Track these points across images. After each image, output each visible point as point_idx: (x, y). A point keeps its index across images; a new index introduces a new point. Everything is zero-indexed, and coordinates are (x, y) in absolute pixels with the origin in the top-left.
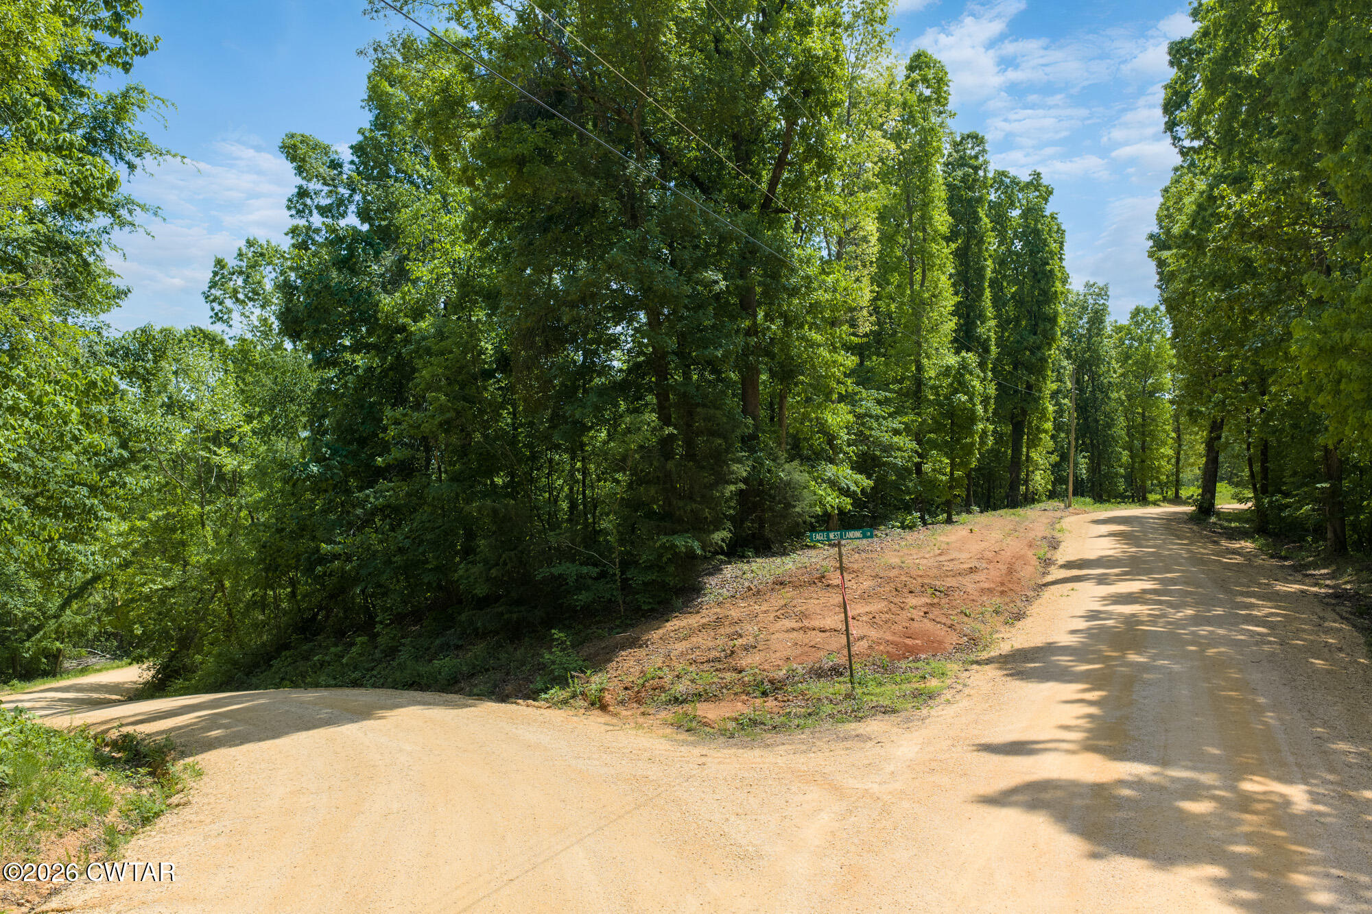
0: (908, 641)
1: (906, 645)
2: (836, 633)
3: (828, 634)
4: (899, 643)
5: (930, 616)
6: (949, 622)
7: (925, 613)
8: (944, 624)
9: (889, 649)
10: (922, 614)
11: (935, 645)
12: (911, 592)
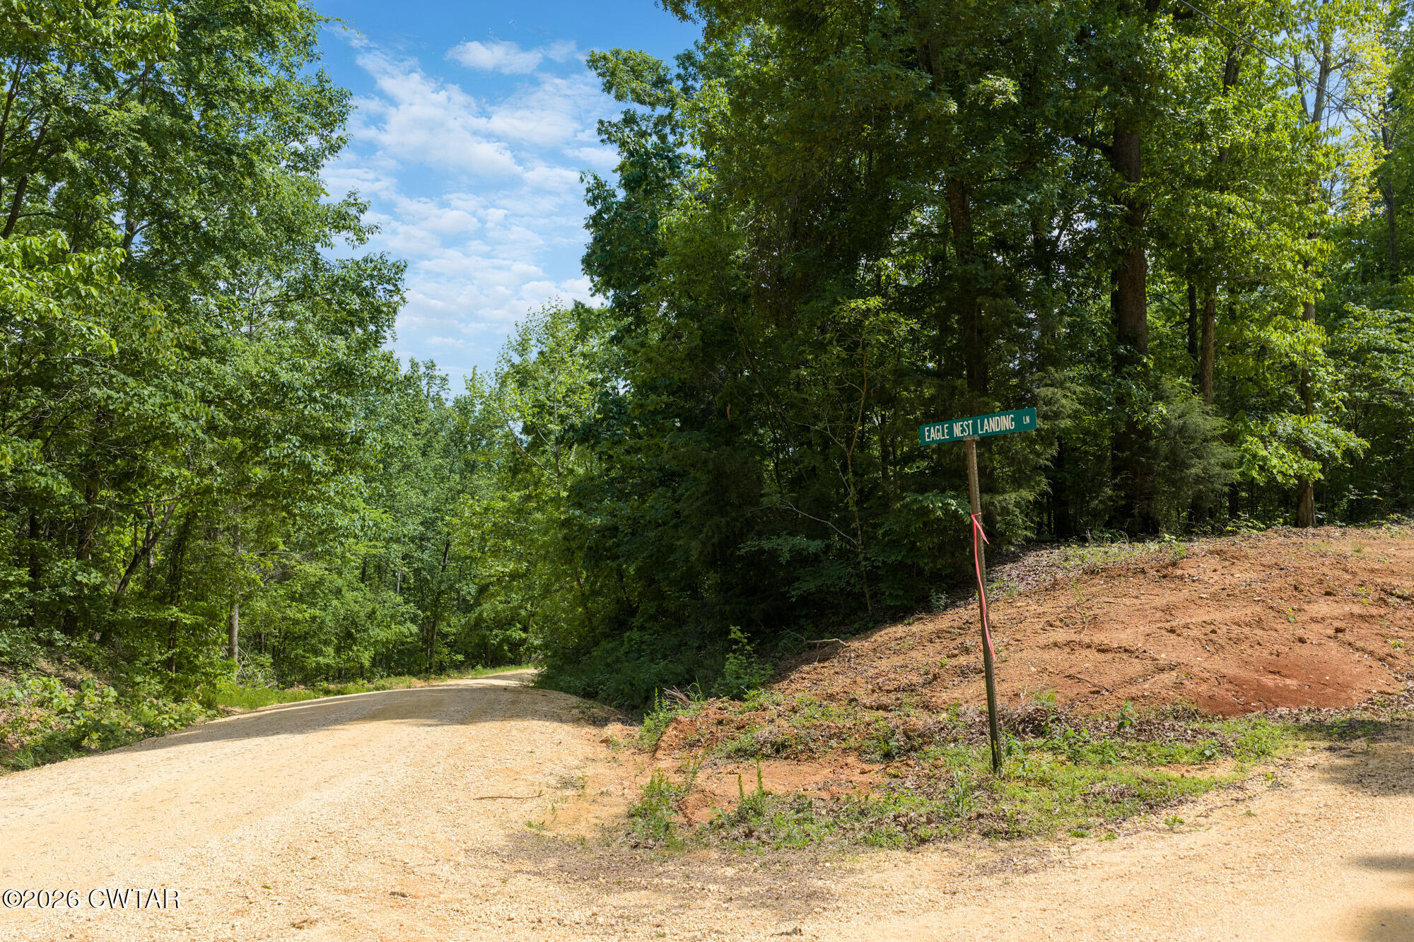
0: (1269, 681)
1: (1261, 686)
2: (1125, 656)
3: (1109, 656)
4: (1246, 682)
5: (1348, 637)
6: (1383, 651)
7: (1338, 630)
8: (1371, 653)
9: (1219, 692)
10: (1331, 632)
11: (1329, 690)
12: (1328, 594)
